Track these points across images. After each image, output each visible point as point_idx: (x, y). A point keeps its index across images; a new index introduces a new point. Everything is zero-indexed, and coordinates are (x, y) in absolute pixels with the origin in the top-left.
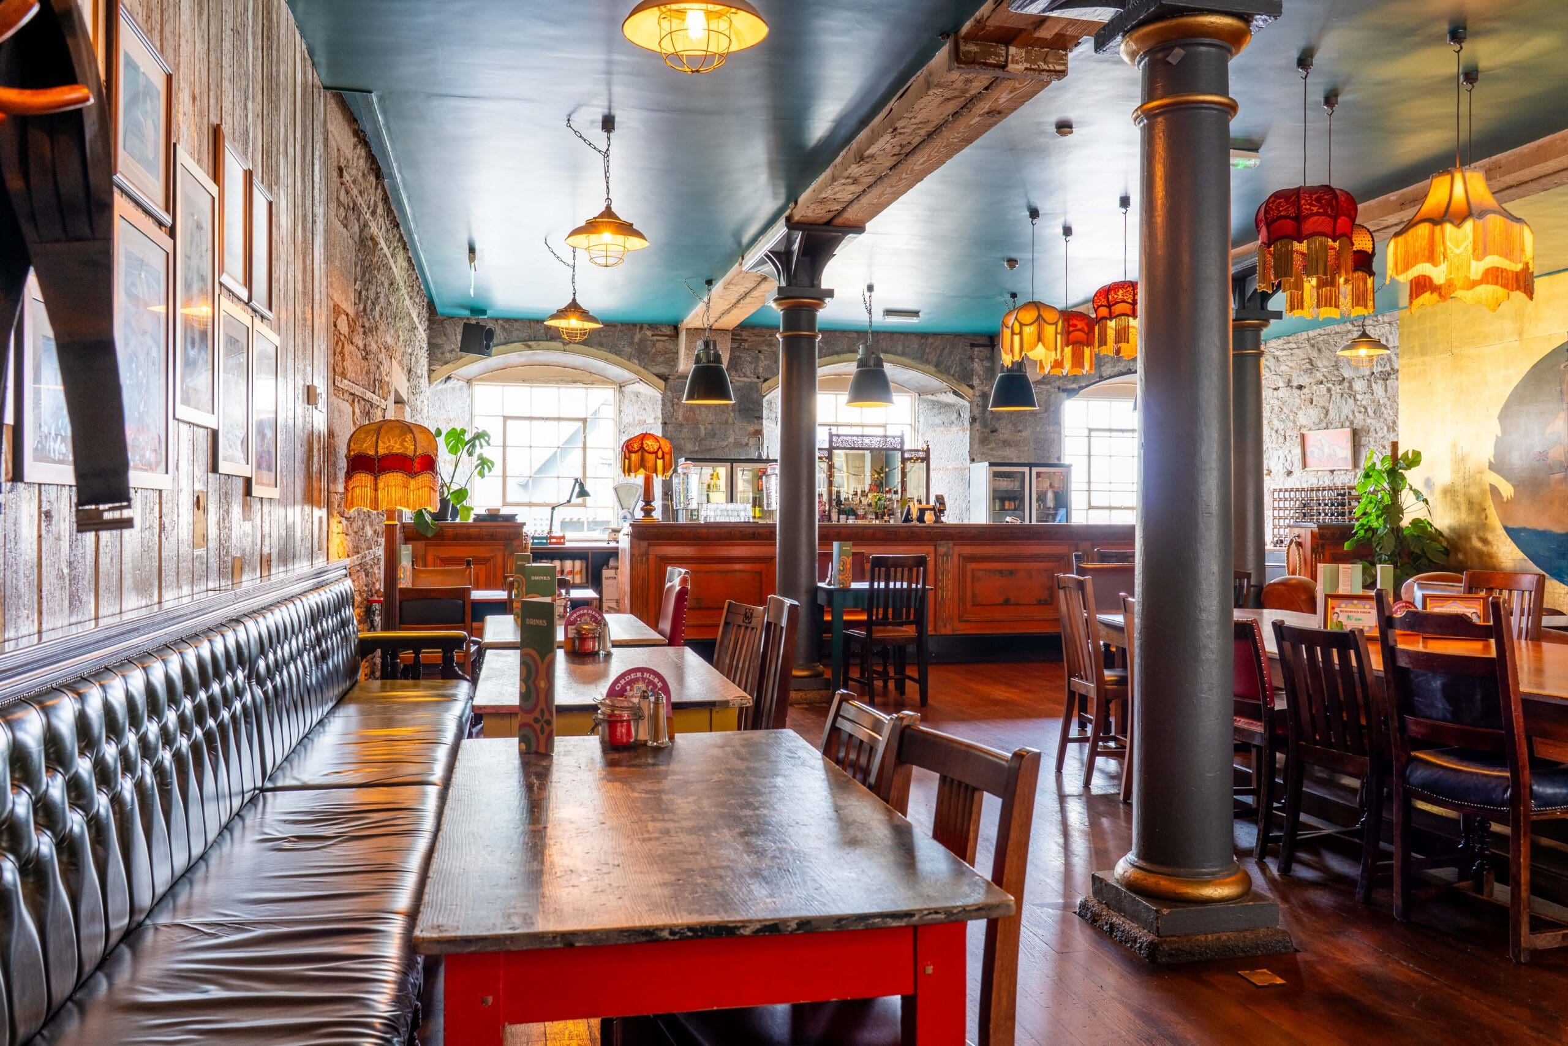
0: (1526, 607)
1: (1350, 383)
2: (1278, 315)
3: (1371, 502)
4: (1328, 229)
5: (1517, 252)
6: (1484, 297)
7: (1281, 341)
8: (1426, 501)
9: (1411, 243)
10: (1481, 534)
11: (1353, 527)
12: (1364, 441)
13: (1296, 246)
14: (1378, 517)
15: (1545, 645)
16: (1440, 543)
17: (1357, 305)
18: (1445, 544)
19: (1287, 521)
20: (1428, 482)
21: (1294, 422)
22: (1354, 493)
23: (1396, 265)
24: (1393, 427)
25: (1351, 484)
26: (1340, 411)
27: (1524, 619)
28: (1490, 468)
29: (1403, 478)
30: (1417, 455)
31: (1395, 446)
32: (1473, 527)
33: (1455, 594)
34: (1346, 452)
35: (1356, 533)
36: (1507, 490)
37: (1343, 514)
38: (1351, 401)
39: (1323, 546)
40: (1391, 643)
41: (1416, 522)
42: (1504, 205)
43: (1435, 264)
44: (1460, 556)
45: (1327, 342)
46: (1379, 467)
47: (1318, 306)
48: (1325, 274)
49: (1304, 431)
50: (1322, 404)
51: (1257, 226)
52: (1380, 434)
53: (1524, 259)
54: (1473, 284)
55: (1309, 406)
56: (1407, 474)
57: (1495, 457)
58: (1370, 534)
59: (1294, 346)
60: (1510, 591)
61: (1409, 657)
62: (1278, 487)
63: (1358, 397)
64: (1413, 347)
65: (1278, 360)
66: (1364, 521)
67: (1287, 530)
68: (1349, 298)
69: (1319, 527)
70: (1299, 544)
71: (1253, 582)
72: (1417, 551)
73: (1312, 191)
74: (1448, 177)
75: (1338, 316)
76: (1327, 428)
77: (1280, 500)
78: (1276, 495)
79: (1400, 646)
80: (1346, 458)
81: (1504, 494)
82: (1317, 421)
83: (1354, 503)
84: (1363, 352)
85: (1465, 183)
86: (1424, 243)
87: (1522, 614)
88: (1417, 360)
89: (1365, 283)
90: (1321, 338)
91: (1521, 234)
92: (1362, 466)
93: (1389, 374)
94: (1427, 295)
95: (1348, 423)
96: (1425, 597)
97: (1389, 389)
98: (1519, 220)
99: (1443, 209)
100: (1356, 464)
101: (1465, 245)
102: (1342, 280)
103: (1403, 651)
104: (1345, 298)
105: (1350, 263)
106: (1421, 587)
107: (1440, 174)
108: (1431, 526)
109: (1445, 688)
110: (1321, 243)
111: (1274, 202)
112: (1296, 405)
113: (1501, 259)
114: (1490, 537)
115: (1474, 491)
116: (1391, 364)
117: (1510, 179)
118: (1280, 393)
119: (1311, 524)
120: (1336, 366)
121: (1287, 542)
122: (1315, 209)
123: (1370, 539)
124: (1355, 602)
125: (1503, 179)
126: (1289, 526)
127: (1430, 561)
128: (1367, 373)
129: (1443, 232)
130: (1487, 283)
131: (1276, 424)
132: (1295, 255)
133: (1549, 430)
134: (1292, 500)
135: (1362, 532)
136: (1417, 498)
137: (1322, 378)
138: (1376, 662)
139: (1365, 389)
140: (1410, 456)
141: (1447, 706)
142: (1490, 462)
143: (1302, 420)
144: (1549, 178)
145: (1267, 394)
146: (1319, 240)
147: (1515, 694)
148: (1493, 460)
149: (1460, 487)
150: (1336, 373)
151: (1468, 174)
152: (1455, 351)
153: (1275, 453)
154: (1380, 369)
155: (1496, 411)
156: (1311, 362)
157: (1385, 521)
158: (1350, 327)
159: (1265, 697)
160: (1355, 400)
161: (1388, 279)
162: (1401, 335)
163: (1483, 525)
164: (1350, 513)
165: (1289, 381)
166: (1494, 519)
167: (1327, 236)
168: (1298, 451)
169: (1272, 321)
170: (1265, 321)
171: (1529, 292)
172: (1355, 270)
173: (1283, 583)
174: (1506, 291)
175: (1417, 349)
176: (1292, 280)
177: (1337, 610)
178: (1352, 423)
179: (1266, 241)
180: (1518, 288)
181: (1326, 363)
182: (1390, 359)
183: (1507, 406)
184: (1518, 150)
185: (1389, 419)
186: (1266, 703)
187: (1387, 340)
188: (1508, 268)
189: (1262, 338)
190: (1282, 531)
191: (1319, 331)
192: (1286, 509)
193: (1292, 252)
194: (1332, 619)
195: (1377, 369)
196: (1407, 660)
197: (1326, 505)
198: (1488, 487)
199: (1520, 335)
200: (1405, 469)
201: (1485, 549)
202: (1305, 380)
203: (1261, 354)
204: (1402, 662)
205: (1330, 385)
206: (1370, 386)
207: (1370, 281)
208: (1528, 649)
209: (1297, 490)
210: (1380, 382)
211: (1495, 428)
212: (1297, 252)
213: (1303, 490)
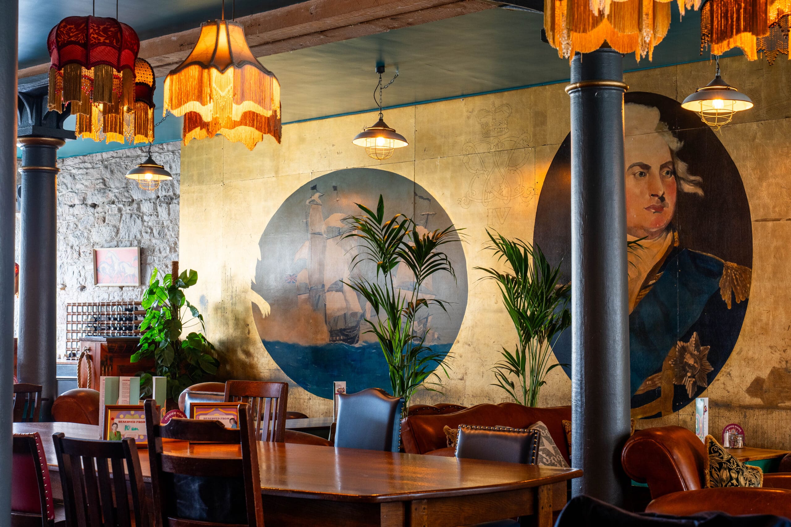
0: (273, 411)
1: (138, 204)
2: (72, 135)
3: (154, 317)
4: (114, 60)
5: (268, 100)
6: (243, 136)
7: (77, 160)
8: (200, 317)
9: (184, 81)
10: (245, 347)
11: (138, 340)
12: (149, 259)
13: (85, 71)
14: (160, 331)
15: (289, 446)
16: (211, 355)
17: (139, 133)
18: (216, 356)
19: (80, 335)
20: (203, 300)
21: (88, 239)
22: (140, 308)
23: (171, 100)
24: (174, 248)
25: (138, 300)
26: (129, 231)
27: (272, 422)
28: (252, 288)
29: (182, 295)
30: (194, 274)
31: (175, 265)
32: (239, 341)
33: (218, 402)
34: (135, 270)
35: (141, 346)
36: (265, 308)
37: (130, 328)
38: (139, 222)
39: (111, 359)
40: (158, 450)
41: (192, 336)
42: (258, 59)
43: (203, 104)
44: (228, 367)
45: (118, 165)
46: (161, 284)
47: (105, 130)
48: (110, 101)
49: (97, 248)
50: (113, 222)
51: (49, 48)
52: (164, 254)
53: (273, 108)
54: (235, 125)
55: (102, 224)
56: (185, 291)
57: (256, 278)
58: (153, 346)
59: (89, 166)
60: (262, 398)
61: (173, 462)
62: (72, 302)
63: (145, 218)
64: (193, 175)
65: (74, 179)
66: (147, 335)
67: (79, 344)
68: (132, 125)
69: (108, 340)
70: (90, 358)
71: (44, 395)
72: (193, 363)
73: (100, 21)
74: (214, 28)
75: (122, 142)
76: (117, 246)
77: (74, 314)
78: (70, 310)
79: (165, 453)
80: (134, 275)
81: (263, 312)
82: (109, 239)
83: (139, 319)
84: (149, 176)
85: (228, 35)
86: (194, 83)
87: (271, 419)
88: (196, 187)
89: (146, 114)
90: (113, 161)
91: (271, 84)
92: (147, 284)
93: (172, 199)
94: (198, 129)
95: (136, 243)
96: (192, 406)
97: (171, 212)
98: (269, 73)
99: (210, 55)
100: (142, 281)
101: (227, 90)
102: (125, 108)
103: (168, 457)
104: (128, 125)
105: (132, 94)
106: (191, 396)
107: (209, 24)
108: (205, 339)
109: (201, 489)
110: (107, 72)
111: (65, 26)
112: (91, 222)
113: (256, 105)
114: (252, 350)
115: (240, 308)
116: (173, 190)
117: (267, 36)
118: (76, 210)
119: (101, 338)
120: (127, 188)
121: (78, 356)
122: (102, 39)
123: (153, 352)
124: (132, 412)
125: (261, 35)
126: (81, 340)
127: (203, 371)
128: (153, 196)
129: (209, 75)
130: (246, 125)
131: (72, 240)
132: (83, 80)
133: (297, 256)
134: (84, 314)
135: (146, 345)
136: (194, 315)
137: (114, 198)
138: (146, 470)
139: (151, 211)
140: (188, 275)
141: (204, 506)
142: (252, 283)
143: (95, 237)
144: (296, 40)
145: (61, 210)
146: (104, 69)
147: (257, 491)
148: (254, 281)
149: (228, 306)
150: (126, 194)
151: (231, 27)
152: (226, 182)
153: (70, 267)
154: (164, 193)
155: (257, 238)
156: (104, 183)
157: (166, 334)
158: (139, 152)
159: (45, 510)
160: (143, 221)
161: (165, 112)
162: (182, 163)
163: (246, 340)
164: (136, 327)
165: (84, 199)
166: (256, 335)
167: (113, 66)
168: (90, 267)
169: (67, 140)
170: (61, 141)
171: (278, 136)
172: (137, 100)
173: (73, 396)
174: (261, 134)
175: (195, 178)
176: (80, 103)
177: (116, 421)
178: (139, 242)
179: (56, 63)
180: (269, 132)
181: (118, 185)
182: (172, 185)
183: (266, 234)
184: (273, 12)
185: (172, 240)
186: (46, 516)
187: (171, 168)
188: (262, 114)
189: (58, 156)
190: (74, 343)
191: (111, 153)
192: (79, 323)
193: (80, 76)
194: (111, 429)
195: (162, 194)
196: (171, 465)
197: (115, 319)
198: (250, 305)
199: (277, 172)
200: (184, 287)
201: (247, 360)
202: (98, 199)
203: (56, 171)
204: (167, 468)
205: (121, 206)
206: (155, 209)
207: (150, 112)
208: (274, 450)
209: (90, 305)
210: (164, 205)
211: (256, 253)
212: (85, 76)
213: (95, 305)
